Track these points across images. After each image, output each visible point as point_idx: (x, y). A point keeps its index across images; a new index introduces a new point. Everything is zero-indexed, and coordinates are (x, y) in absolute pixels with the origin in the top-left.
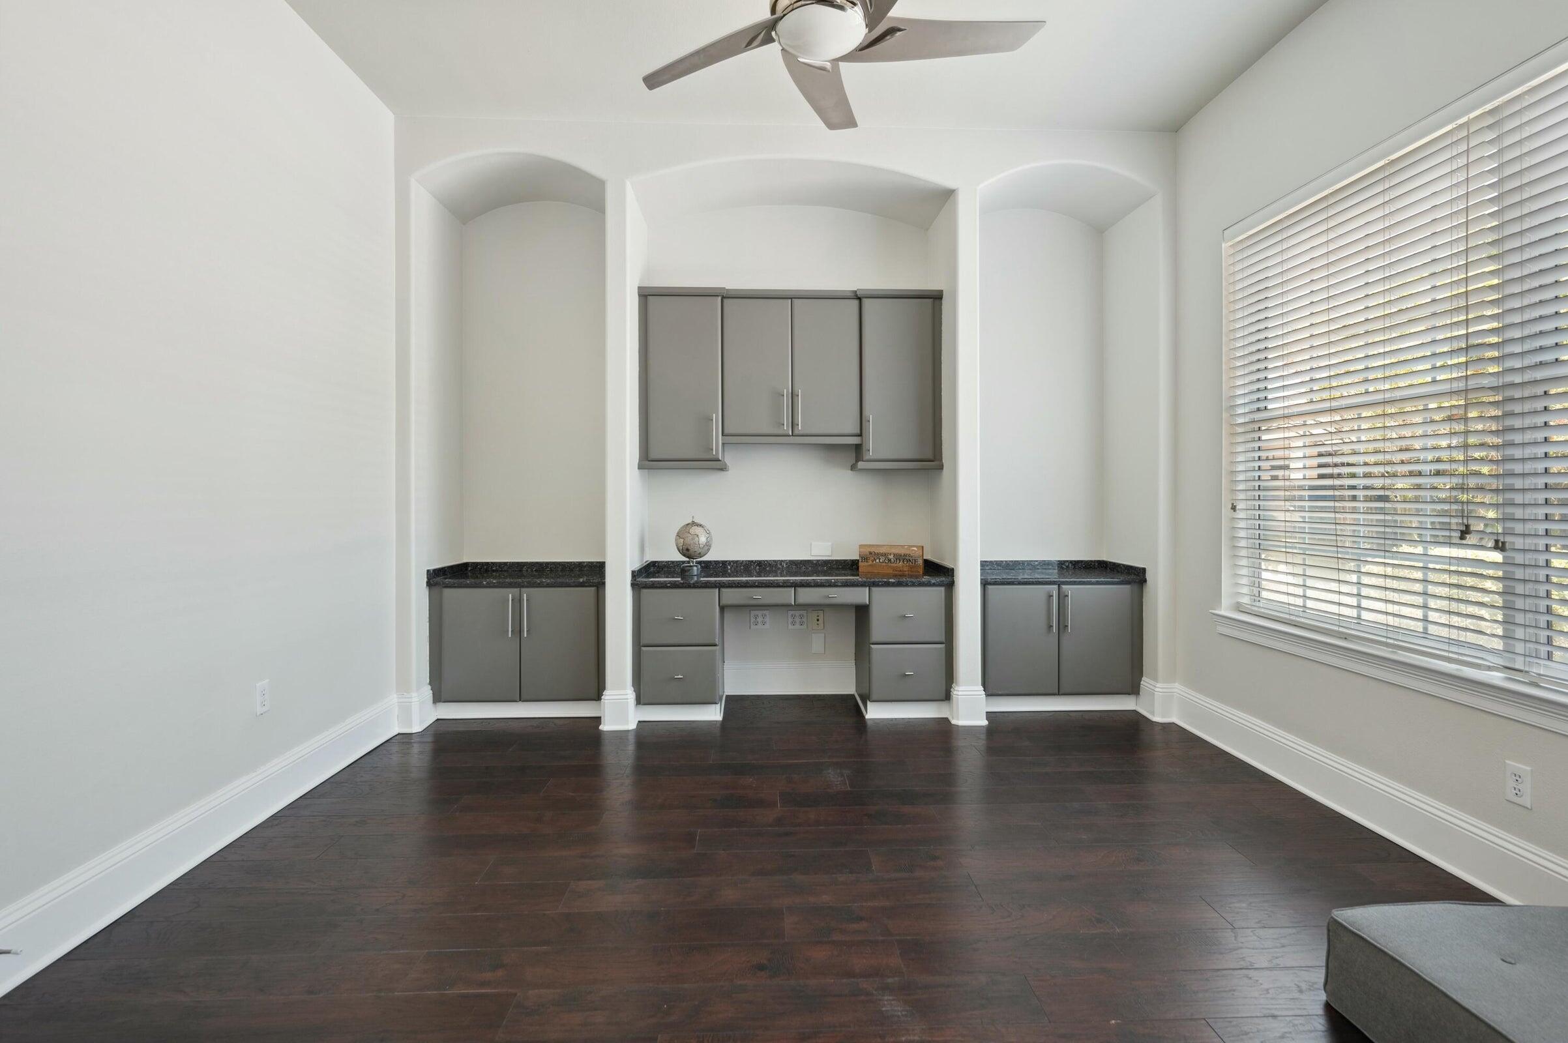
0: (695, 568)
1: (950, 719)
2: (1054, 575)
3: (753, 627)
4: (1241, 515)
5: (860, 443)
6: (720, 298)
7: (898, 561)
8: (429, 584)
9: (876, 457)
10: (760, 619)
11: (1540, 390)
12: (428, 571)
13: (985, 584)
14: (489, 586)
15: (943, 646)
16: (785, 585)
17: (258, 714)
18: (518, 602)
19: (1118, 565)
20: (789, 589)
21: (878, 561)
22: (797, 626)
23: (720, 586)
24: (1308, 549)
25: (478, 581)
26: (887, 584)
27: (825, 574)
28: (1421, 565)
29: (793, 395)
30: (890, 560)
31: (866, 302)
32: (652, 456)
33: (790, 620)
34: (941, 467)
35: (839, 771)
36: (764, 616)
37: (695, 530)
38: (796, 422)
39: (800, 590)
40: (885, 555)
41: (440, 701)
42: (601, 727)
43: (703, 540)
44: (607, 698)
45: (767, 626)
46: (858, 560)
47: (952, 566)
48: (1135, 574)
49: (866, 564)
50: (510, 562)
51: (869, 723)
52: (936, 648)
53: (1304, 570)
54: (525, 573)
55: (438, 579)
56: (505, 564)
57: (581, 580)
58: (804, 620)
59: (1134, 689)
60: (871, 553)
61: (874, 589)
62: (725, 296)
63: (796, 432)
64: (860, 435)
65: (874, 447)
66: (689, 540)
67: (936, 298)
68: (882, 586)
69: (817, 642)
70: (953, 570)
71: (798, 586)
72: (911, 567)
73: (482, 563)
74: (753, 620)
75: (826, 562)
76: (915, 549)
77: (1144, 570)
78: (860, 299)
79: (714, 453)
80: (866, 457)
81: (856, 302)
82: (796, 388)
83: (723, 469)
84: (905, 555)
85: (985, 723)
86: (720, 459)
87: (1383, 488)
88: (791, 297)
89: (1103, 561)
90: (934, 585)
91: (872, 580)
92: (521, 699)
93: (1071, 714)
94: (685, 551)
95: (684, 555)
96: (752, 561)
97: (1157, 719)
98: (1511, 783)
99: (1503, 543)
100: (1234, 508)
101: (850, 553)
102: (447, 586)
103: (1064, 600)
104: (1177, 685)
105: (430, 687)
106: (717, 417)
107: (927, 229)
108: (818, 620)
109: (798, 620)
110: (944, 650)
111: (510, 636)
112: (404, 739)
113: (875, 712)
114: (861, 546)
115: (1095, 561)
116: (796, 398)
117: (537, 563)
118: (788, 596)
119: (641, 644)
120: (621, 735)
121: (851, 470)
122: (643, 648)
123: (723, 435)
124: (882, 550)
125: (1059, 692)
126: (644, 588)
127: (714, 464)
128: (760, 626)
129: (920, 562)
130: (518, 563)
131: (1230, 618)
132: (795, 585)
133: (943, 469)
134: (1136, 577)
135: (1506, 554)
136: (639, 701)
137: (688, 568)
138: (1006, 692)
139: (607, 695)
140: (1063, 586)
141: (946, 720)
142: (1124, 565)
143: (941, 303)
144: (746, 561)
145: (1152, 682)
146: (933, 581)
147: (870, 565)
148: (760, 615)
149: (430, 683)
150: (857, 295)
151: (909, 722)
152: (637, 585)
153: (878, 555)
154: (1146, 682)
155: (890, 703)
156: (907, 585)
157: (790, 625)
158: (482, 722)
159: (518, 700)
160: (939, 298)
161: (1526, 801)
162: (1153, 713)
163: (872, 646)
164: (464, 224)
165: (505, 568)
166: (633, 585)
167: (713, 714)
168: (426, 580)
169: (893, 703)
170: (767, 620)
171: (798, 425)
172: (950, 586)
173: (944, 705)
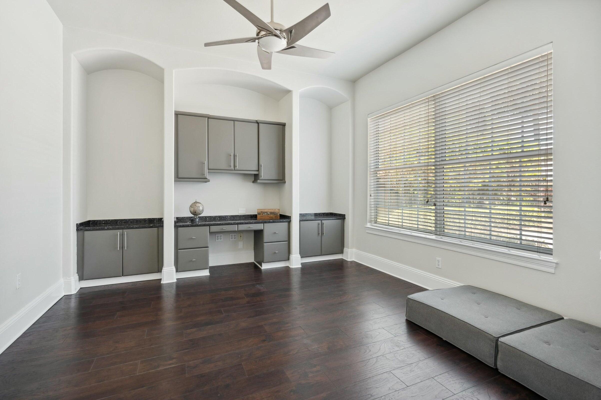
0: (197, 219)
1: (290, 266)
2: (313, 218)
3: (216, 240)
4: (372, 198)
5: (258, 173)
6: (207, 118)
7: (271, 214)
8: (78, 230)
9: (264, 179)
10: (219, 237)
11: (442, 167)
12: (77, 224)
13: (300, 221)
14: (108, 229)
15: (287, 242)
16: (234, 224)
17: (18, 288)
18: (122, 235)
19: (337, 214)
20: (235, 225)
21: (264, 214)
22: (233, 239)
23: (209, 225)
24: (390, 207)
25: (102, 227)
26: (270, 222)
27: (244, 220)
28: (417, 210)
29: (234, 156)
30: (268, 214)
31: (260, 125)
32: (180, 176)
33: (231, 237)
34: (285, 182)
35: (260, 285)
36: (221, 236)
37: (198, 205)
38: (235, 165)
39: (239, 225)
40: (266, 212)
41: (83, 280)
42: (162, 282)
43: (201, 208)
44: (164, 270)
45: (222, 240)
46: (257, 215)
47: (290, 215)
48: (342, 216)
49: (260, 216)
50: (111, 220)
51: (262, 270)
52: (283, 243)
53: (389, 213)
54: (118, 224)
55: (81, 227)
56: (109, 220)
57: (151, 225)
58: (236, 237)
59: (342, 252)
60: (261, 212)
61: (265, 224)
62: (209, 117)
63: (235, 169)
64: (258, 171)
65: (263, 175)
66: (196, 208)
67: (284, 125)
68: (268, 223)
69: (240, 245)
70: (290, 217)
71: (239, 224)
72: (275, 216)
73: (97, 220)
74: (216, 238)
75: (244, 216)
76: (277, 210)
77: (345, 215)
78: (258, 123)
79: (205, 176)
80: (261, 179)
81: (257, 124)
82: (235, 153)
83: (209, 181)
84: (273, 212)
85: (300, 266)
86: (207, 178)
87: (397, 190)
88: (234, 120)
89: (332, 213)
90: (285, 222)
91: (264, 221)
92: (123, 275)
93: (324, 261)
94: (195, 213)
95: (193, 214)
96: (217, 216)
97: (349, 260)
98: (437, 263)
99: (436, 204)
100: (371, 196)
101: (254, 212)
102: (87, 230)
103: (323, 225)
104: (354, 249)
105: (77, 274)
106: (206, 162)
107: (278, 101)
108: (241, 237)
109: (233, 237)
110: (287, 244)
111: (118, 249)
112: (67, 297)
113: (265, 267)
114: (258, 210)
115: (329, 213)
116: (236, 157)
117: (125, 219)
118: (235, 228)
119: (178, 249)
120: (170, 284)
121: (253, 183)
122: (179, 250)
123: (208, 169)
124: (266, 211)
125: (321, 255)
126: (179, 227)
127: (205, 180)
128: (219, 240)
129: (279, 214)
130: (115, 220)
131: (370, 228)
132: (238, 224)
133: (285, 183)
134: (342, 217)
135: (436, 207)
136: (177, 271)
137: (195, 219)
138: (306, 256)
139: (165, 269)
140: (323, 221)
141: (288, 267)
142: (338, 214)
143: (285, 127)
144: (214, 216)
145: (348, 249)
146: (284, 221)
147: (261, 216)
148: (219, 236)
149: (77, 273)
150: (257, 122)
151: (276, 269)
152: (177, 226)
153: (264, 212)
154: (345, 249)
155: (270, 263)
156: (276, 222)
157: (230, 239)
158: (105, 287)
159: (122, 276)
160: (284, 126)
161: (440, 267)
162: (348, 258)
163: (264, 244)
164: (88, 74)
165: (109, 222)
166: (175, 226)
167: (206, 273)
168: (76, 228)
169: (271, 263)
170: (222, 237)
171: (236, 166)
172: (289, 222)
173: (287, 262)
